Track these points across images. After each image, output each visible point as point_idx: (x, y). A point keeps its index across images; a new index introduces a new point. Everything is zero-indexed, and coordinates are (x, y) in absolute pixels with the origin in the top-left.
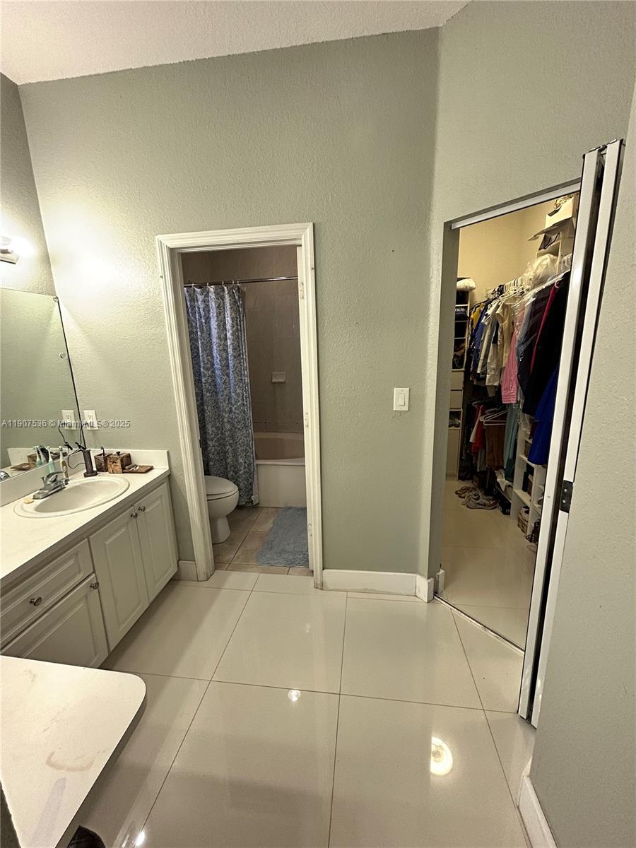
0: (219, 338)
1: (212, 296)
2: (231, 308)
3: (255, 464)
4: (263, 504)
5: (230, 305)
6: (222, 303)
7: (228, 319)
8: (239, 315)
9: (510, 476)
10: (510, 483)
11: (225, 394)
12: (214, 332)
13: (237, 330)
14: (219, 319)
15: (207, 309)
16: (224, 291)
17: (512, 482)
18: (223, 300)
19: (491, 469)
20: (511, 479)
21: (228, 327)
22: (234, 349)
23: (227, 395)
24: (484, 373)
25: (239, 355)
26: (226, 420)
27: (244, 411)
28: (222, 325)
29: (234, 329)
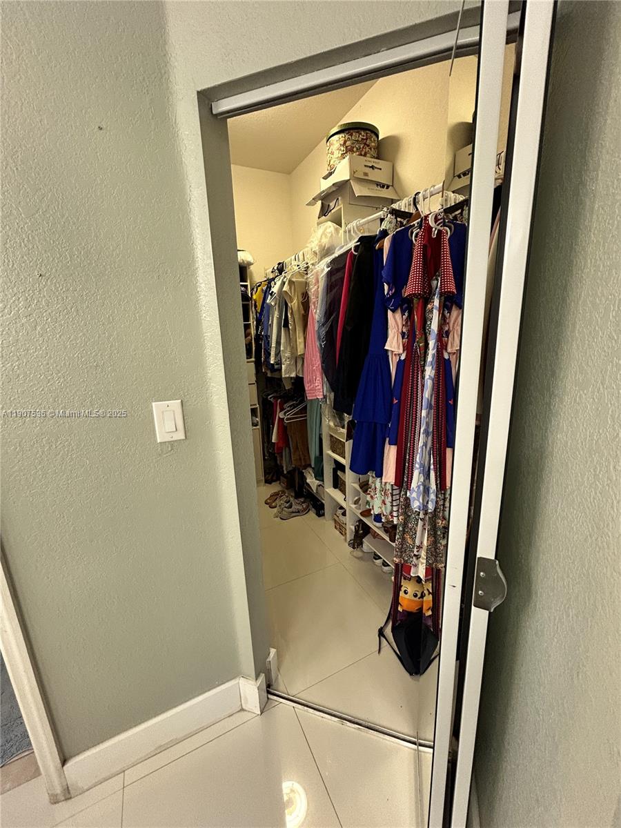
9: (319, 475)
10: (321, 483)
17: (323, 481)
19: (299, 469)
20: (321, 479)
24: (279, 363)
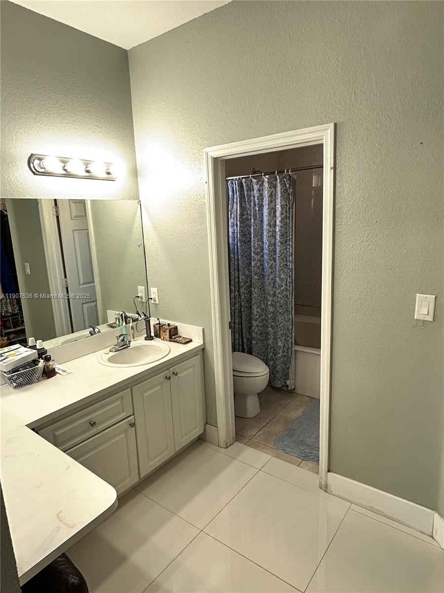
0: (269, 225)
1: (266, 185)
2: (281, 196)
3: (293, 349)
4: (298, 391)
5: (281, 193)
6: (274, 191)
7: (279, 207)
8: (289, 202)
11: (271, 278)
12: (266, 219)
13: (286, 217)
14: (271, 207)
15: (261, 196)
16: (276, 180)
18: (275, 188)
21: (278, 214)
22: (282, 236)
23: (272, 279)
25: (286, 241)
26: (269, 303)
27: (287, 296)
28: (273, 211)
29: (283, 216)
